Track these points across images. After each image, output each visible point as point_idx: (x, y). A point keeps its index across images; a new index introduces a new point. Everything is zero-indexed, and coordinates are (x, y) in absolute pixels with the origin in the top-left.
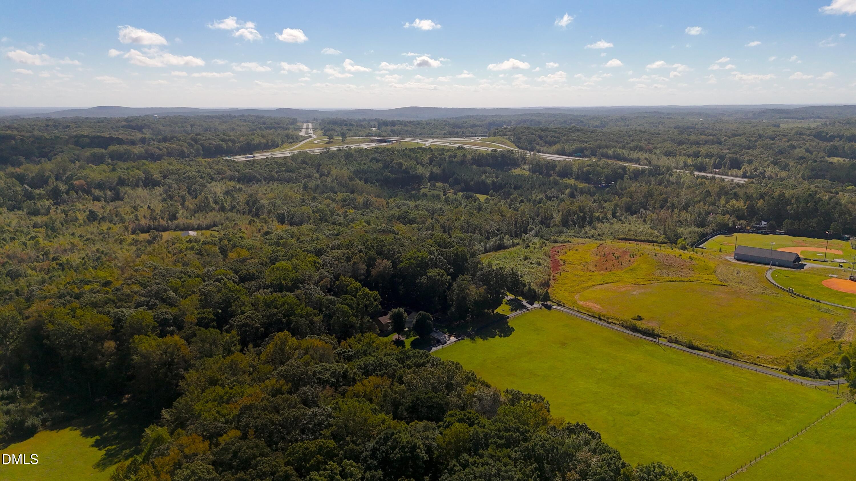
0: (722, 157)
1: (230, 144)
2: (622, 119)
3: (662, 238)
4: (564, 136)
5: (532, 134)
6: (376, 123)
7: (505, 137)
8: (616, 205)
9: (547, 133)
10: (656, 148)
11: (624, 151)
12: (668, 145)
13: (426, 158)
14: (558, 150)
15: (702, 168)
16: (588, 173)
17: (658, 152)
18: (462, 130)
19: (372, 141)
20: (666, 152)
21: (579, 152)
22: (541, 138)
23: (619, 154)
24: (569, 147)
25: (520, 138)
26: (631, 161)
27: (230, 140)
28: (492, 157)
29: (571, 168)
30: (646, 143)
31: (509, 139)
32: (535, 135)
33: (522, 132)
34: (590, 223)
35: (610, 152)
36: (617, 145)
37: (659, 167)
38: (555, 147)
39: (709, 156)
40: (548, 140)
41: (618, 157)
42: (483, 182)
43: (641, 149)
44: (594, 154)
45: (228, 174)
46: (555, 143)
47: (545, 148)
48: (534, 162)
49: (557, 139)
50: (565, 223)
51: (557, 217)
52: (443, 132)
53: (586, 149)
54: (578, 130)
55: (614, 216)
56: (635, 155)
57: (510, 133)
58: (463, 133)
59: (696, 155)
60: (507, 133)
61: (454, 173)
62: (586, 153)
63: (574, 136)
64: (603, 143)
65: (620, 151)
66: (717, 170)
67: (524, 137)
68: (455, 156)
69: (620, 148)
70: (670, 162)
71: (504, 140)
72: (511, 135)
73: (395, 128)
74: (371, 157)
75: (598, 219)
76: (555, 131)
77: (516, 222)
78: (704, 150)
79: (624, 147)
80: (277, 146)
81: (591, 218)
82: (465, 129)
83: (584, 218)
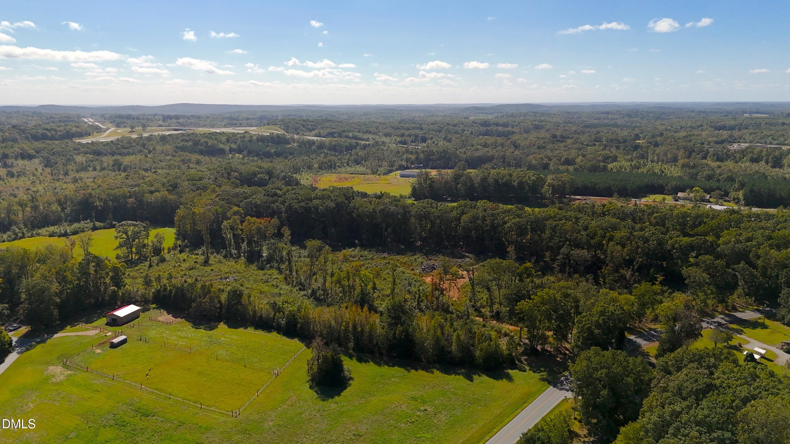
0: (417, 136)
1: (54, 133)
2: (365, 114)
3: (370, 172)
4: (320, 124)
5: (297, 123)
6: (161, 117)
7: (277, 126)
8: (349, 160)
9: (308, 123)
10: (380, 132)
11: (359, 134)
12: (388, 130)
13: (224, 139)
14: (316, 134)
15: (404, 143)
16: (335, 146)
17: (380, 134)
18: (239, 122)
19: (169, 130)
20: (385, 134)
21: (331, 134)
22: (303, 126)
23: (356, 136)
24: (323, 132)
25: (288, 127)
26: (363, 140)
27: (52, 130)
28: (271, 138)
29: (325, 143)
30: (375, 129)
31: (280, 127)
32: (299, 124)
33: (290, 122)
34: (334, 168)
35: (351, 135)
36: (355, 130)
37: (378, 142)
38: (314, 132)
39: (409, 136)
40: (308, 127)
41: (355, 138)
42: (268, 152)
43: (370, 132)
44: (340, 136)
45: (82, 150)
46: (314, 130)
47: (307, 133)
48: (300, 141)
49: (315, 127)
50: (320, 168)
51: (316, 166)
52: (223, 124)
53: (335, 133)
54: (330, 121)
55: (348, 165)
56: (366, 136)
57: (280, 123)
58: (240, 124)
59: (403, 135)
60: (278, 123)
61: (247, 147)
62: (335, 135)
63: (327, 124)
64: (346, 129)
65: (357, 134)
66: (413, 144)
67: (291, 126)
68: (244, 137)
69: (357, 132)
70: (387, 140)
71: (276, 128)
72: (281, 125)
73: (181, 120)
74: (181, 139)
75: (339, 167)
76: (313, 122)
77: (294, 167)
78: (407, 133)
79: (359, 132)
80: (90, 135)
81: (335, 165)
82: (241, 122)
83: (331, 167)
